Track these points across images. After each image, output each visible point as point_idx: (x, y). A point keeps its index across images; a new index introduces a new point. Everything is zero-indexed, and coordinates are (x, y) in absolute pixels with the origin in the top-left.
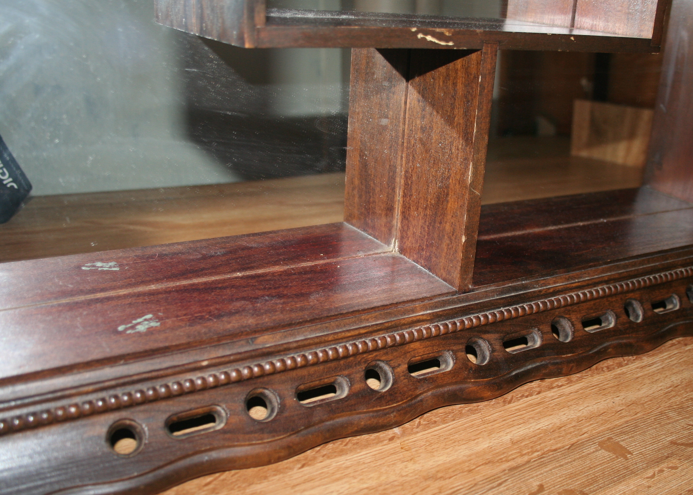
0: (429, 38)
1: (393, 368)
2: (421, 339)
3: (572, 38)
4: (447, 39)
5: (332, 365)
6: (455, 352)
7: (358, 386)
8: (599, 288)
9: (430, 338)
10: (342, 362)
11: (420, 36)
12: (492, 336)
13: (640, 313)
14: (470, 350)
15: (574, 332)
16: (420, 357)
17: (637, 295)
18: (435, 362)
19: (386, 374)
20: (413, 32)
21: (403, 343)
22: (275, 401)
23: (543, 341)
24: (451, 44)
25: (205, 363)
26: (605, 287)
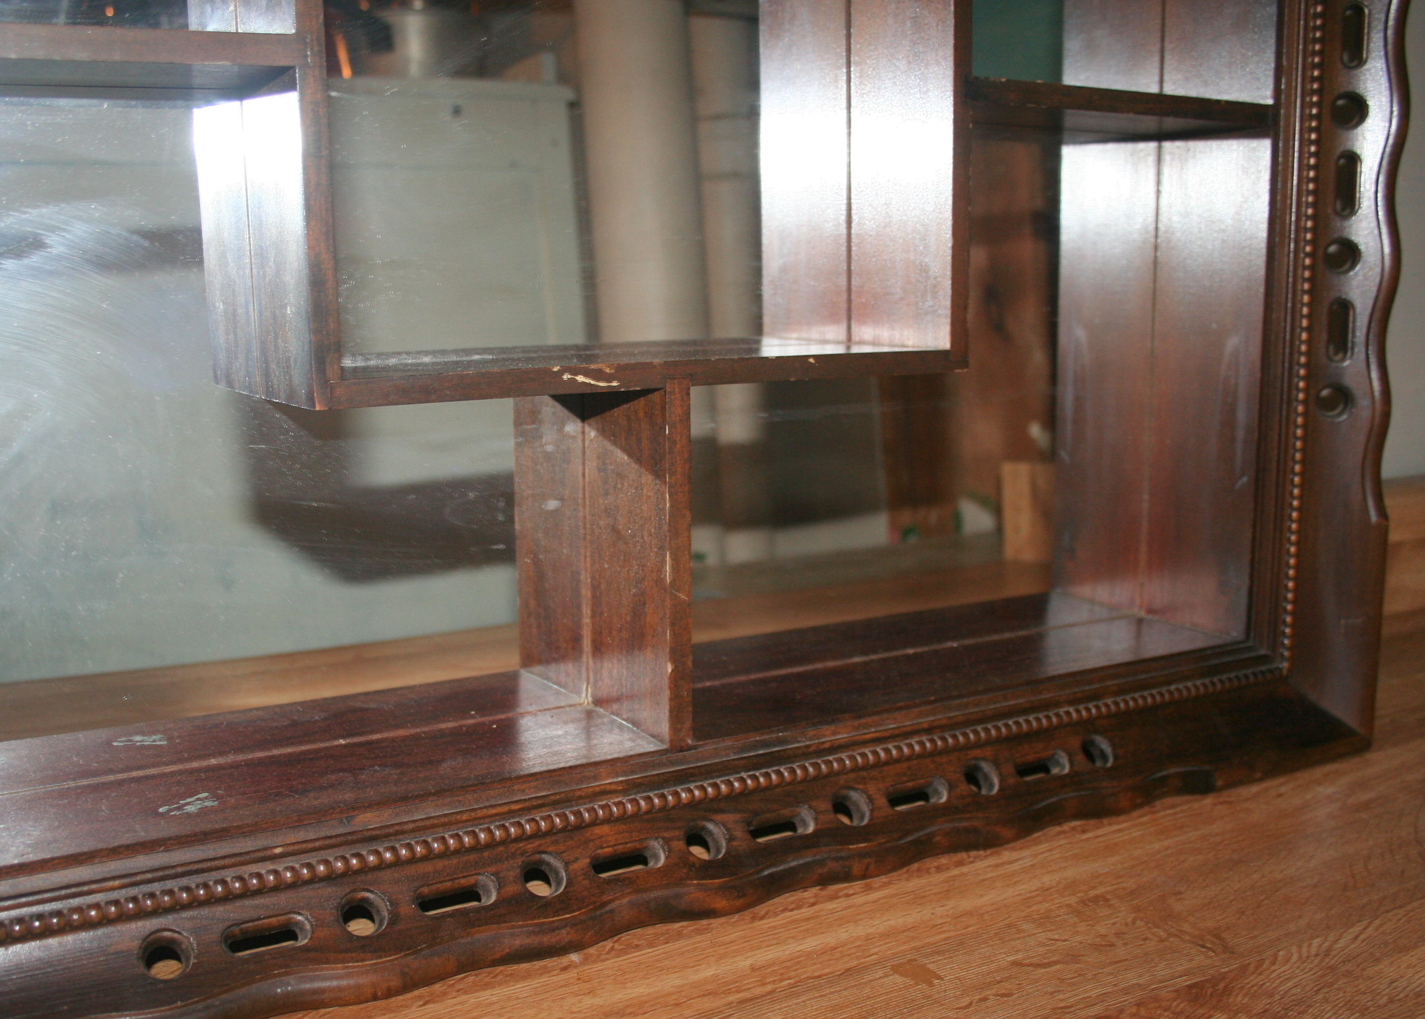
0: (580, 378)
1: (567, 864)
2: (609, 820)
3: (812, 360)
4: (609, 378)
5: (472, 857)
6: (667, 841)
7: (512, 889)
8: (913, 741)
9: (623, 818)
10: (486, 854)
11: (566, 377)
12: (729, 818)
13: (996, 781)
14: (696, 838)
15: (872, 811)
16: (610, 849)
17: (988, 752)
18: (639, 858)
19: (557, 873)
20: (555, 372)
21: (581, 826)
22: (384, 909)
23: (817, 824)
24: (615, 384)
25: (278, 851)
26: (924, 738)
